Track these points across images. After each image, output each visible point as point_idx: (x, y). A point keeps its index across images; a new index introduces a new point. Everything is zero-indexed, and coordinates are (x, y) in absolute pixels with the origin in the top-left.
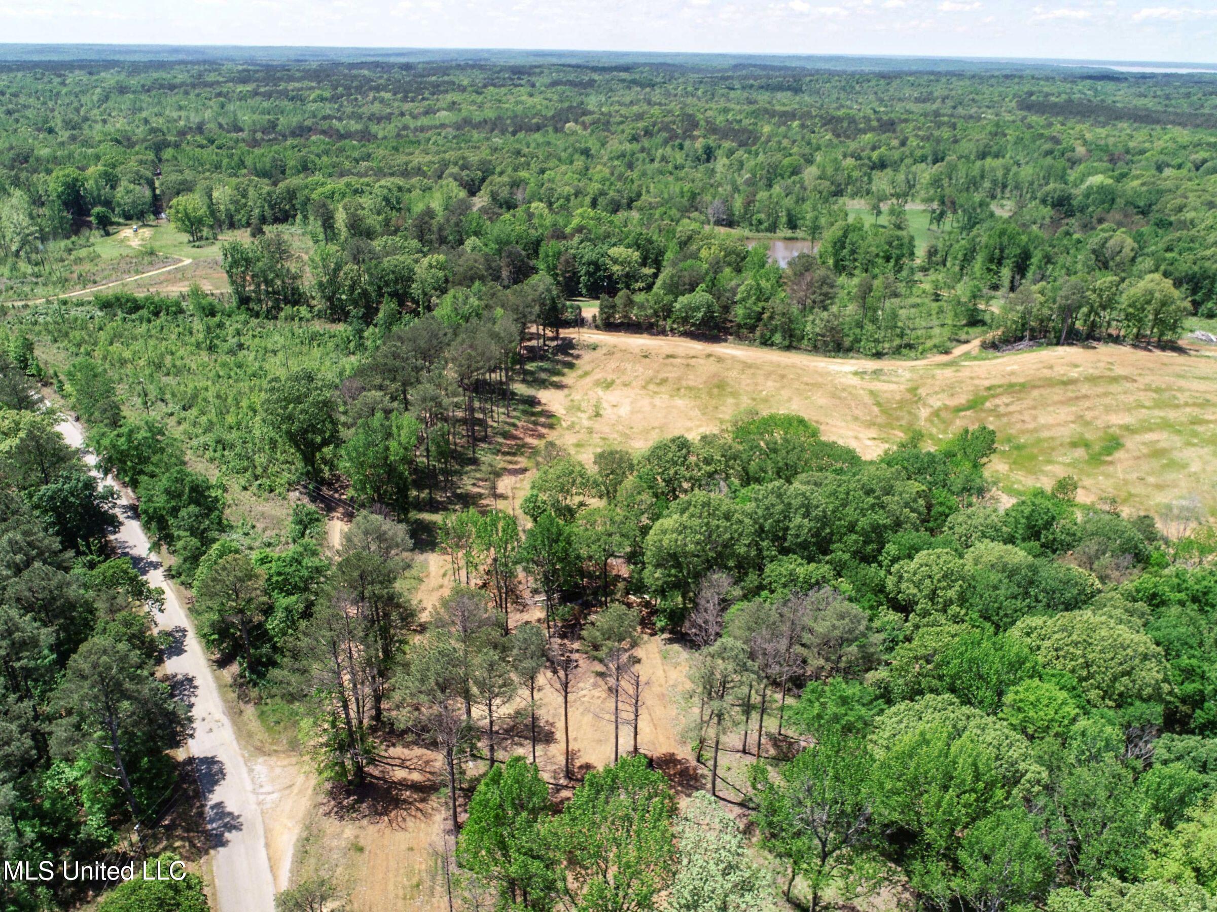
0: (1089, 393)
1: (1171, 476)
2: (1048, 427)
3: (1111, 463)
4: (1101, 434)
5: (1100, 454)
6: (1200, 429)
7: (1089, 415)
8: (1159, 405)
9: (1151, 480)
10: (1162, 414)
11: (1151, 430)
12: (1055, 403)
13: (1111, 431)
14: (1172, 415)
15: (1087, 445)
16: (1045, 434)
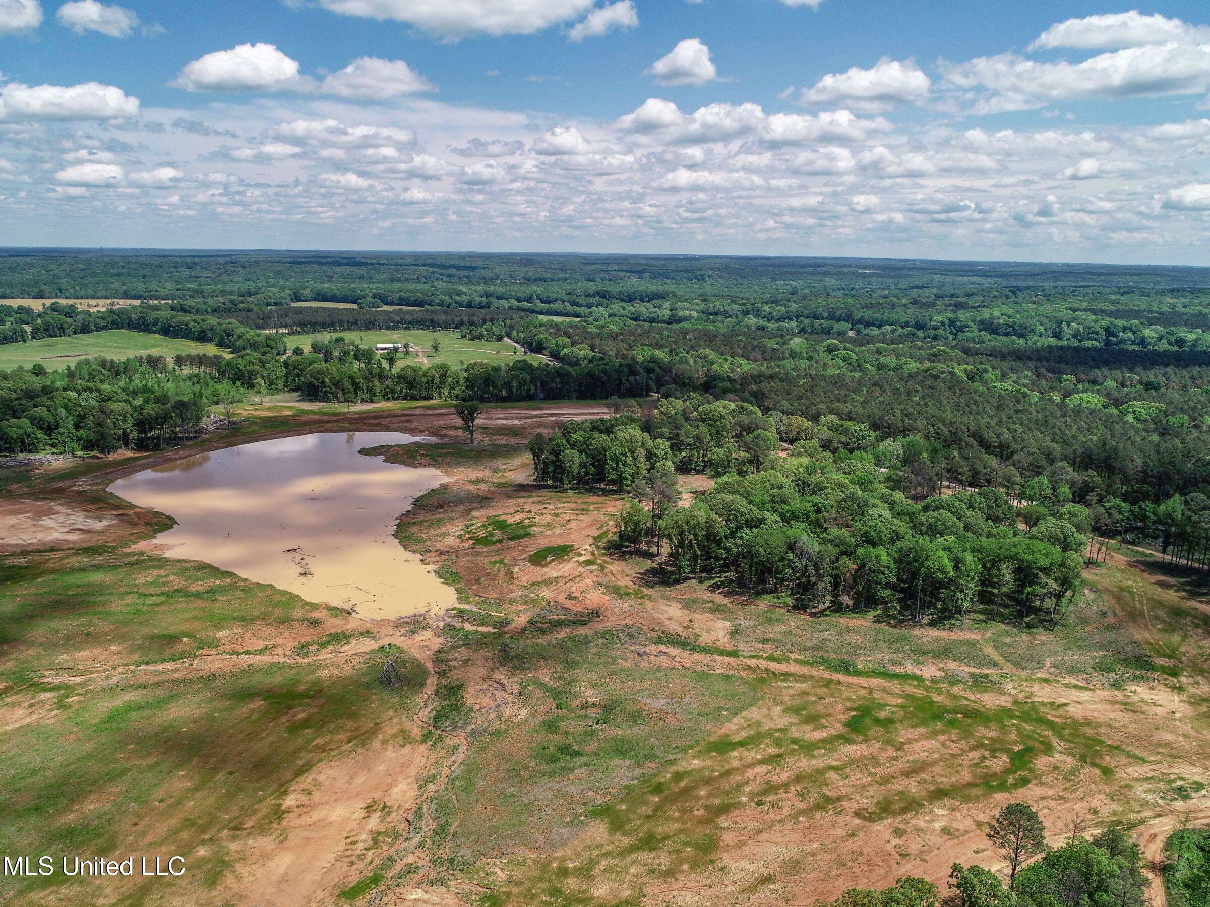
0: (905, 781)
2: (923, 737)
3: (850, 709)
4: (871, 733)
5: (862, 716)
6: (772, 751)
7: (891, 752)
8: (817, 777)
9: (813, 699)
10: (814, 762)
11: (823, 741)
12: (934, 763)
13: (860, 738)
14: (804, 764)
15: (878, 721)
16: (923, 730)
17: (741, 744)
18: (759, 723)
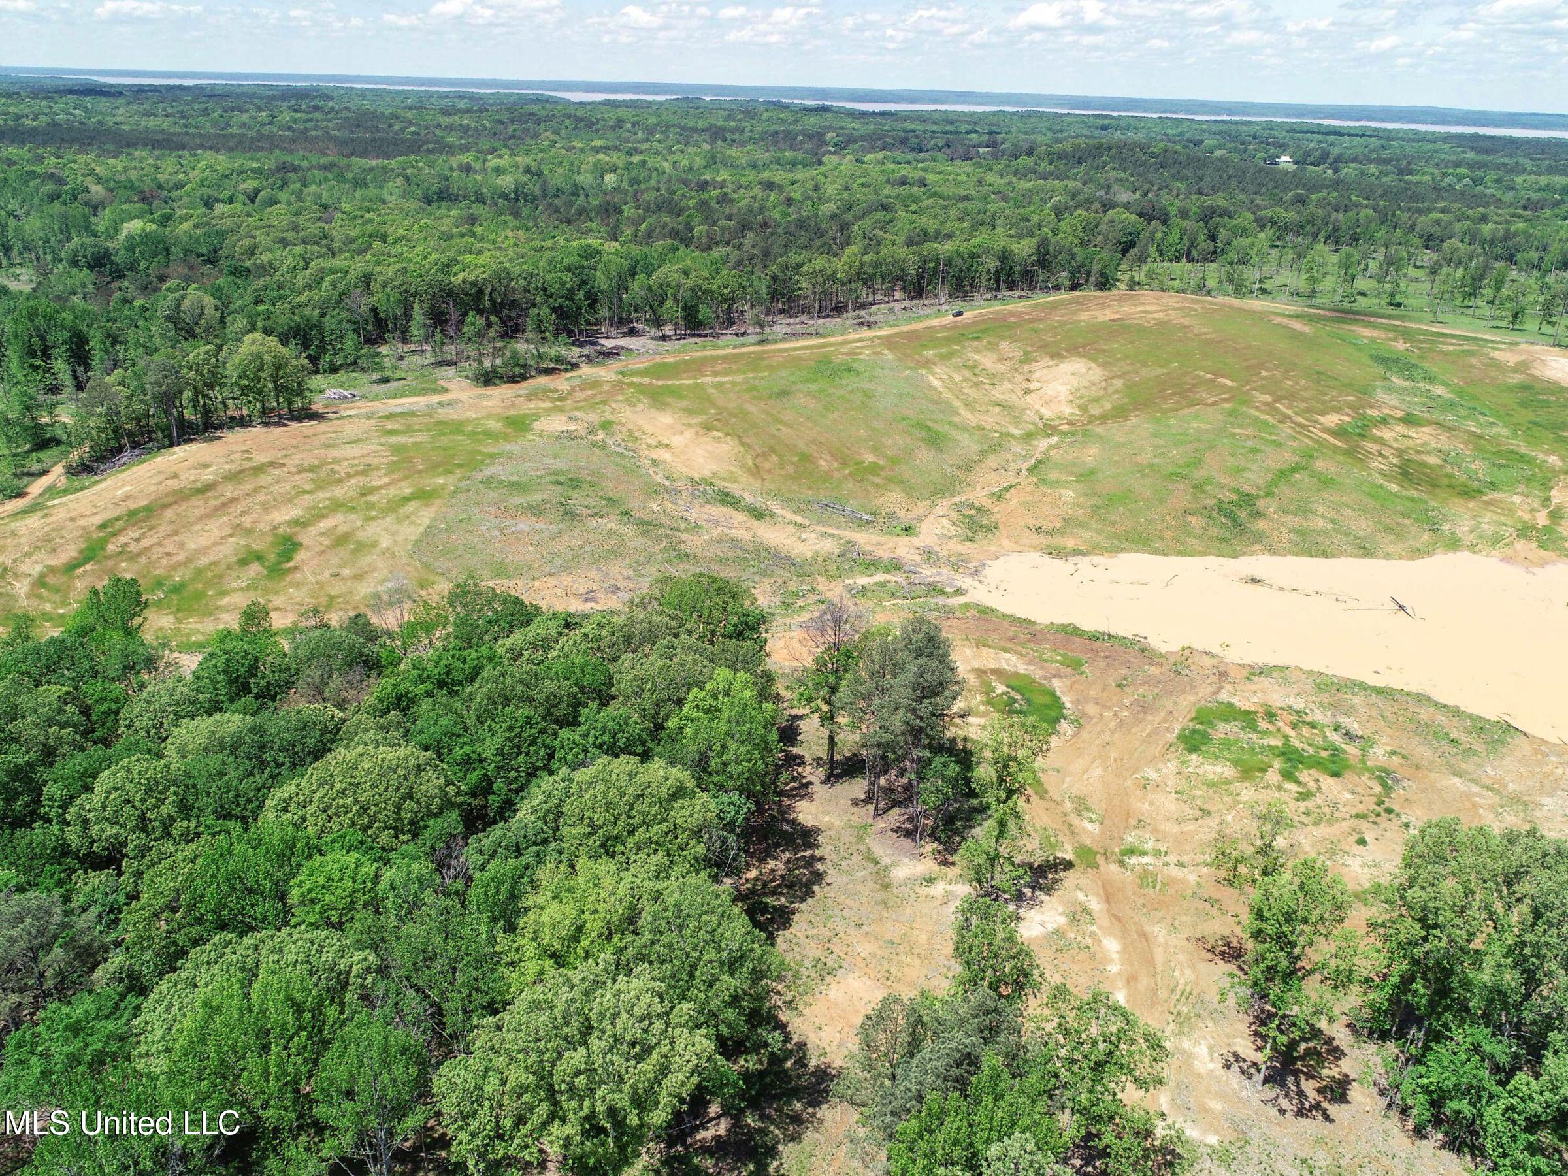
0: (235, 494)
1: (365, 561)
2: (204, 551)
3: (296, 568)
4: (270, 539)
5: (279, 563)
6: (373, 499)
7: (247, 521)
8: (320, 485)
9: (347, 572)
10: (328, 495)
11: (323, 516)
12: (199, 520)
13: (281, 531)
14: (338, 492)
15: (259, 557)
16: (203, 561)
17: (407, 499)
18: (399, 521)
